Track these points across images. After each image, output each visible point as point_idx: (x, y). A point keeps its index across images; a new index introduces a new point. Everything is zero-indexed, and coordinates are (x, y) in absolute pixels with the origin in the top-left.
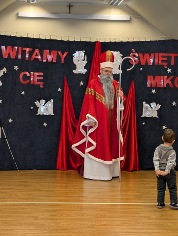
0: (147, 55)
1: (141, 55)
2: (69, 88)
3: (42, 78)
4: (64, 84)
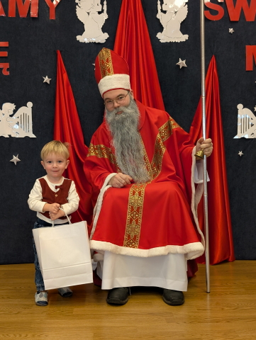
2: (68, 75)
3: (7, 53)
4: (56, 67)
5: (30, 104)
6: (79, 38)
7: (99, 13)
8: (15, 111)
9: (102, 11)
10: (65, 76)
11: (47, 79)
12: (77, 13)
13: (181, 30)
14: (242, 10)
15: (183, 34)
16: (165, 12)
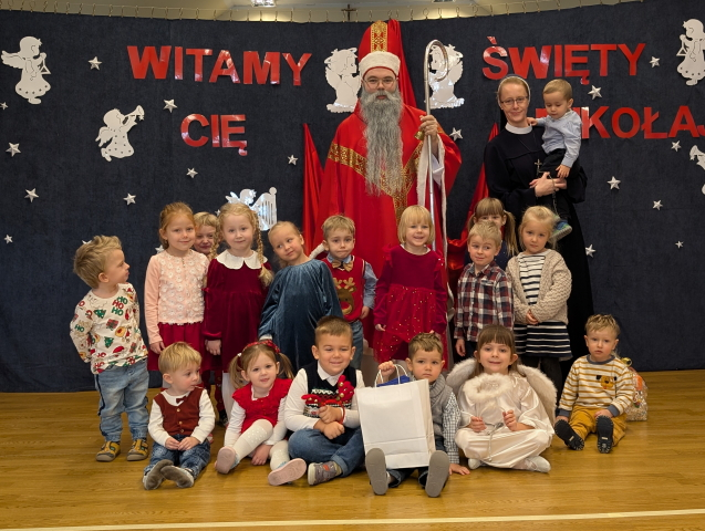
0: (530, 51)
1: (515, 52)
2: (319, 153)
3: (243, 128)
4: (303, 144)
5: (273, 190)
6: (329, 107)
7: (354, 75)
8: (255, 199)
9: (358, 73)
10: (314, 154)
11: (292, 160)
12: (327, 76)
13: (455, 93)
14: (531, 65)
15: (458, 98)
16: (434, 71)
